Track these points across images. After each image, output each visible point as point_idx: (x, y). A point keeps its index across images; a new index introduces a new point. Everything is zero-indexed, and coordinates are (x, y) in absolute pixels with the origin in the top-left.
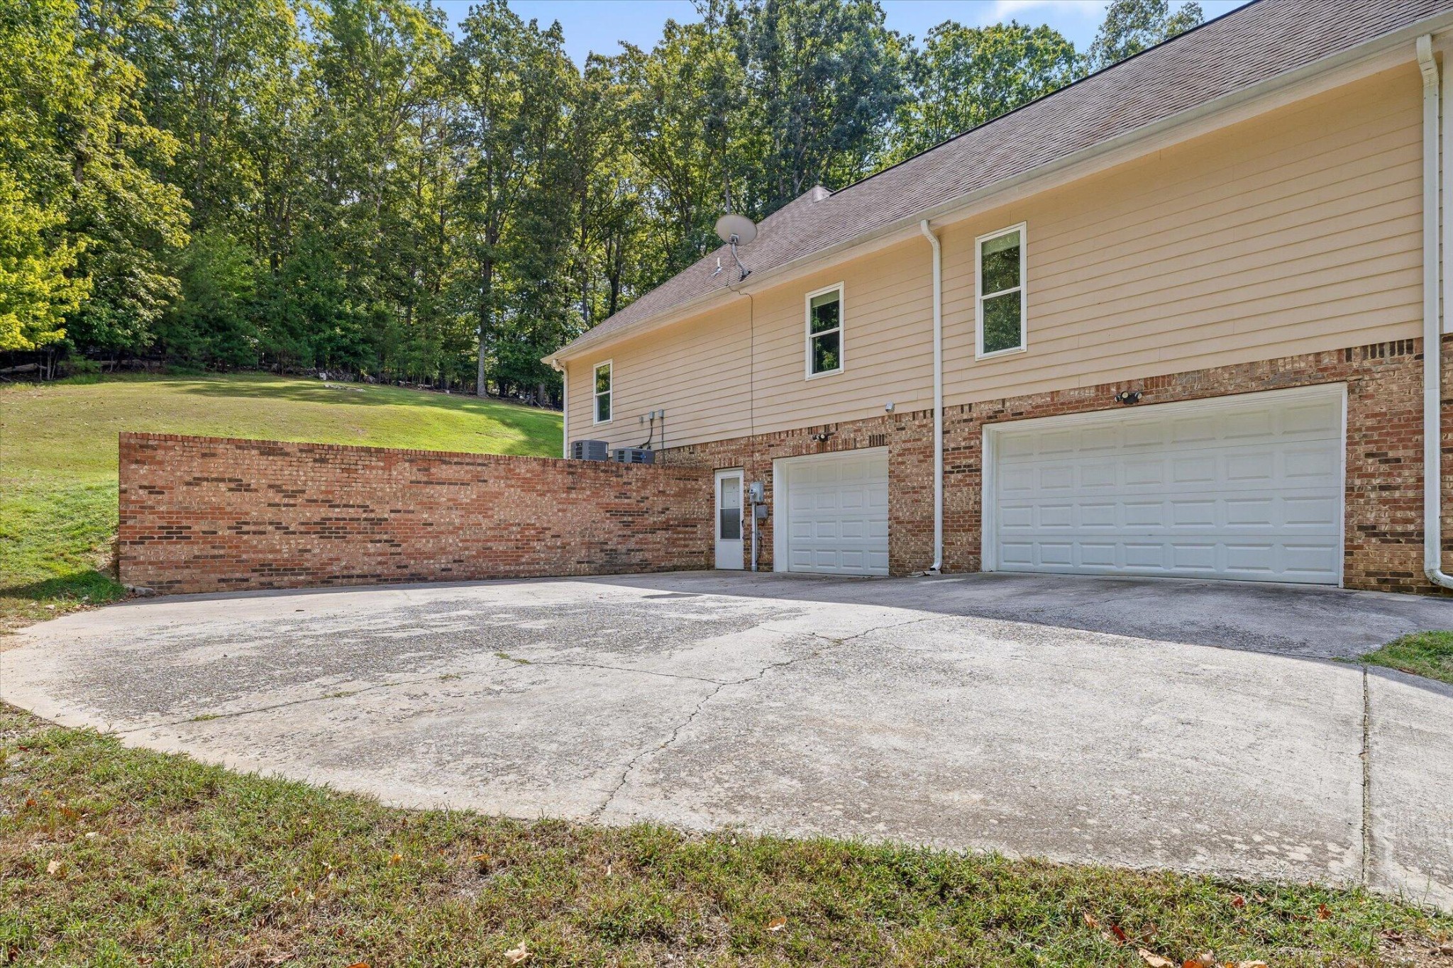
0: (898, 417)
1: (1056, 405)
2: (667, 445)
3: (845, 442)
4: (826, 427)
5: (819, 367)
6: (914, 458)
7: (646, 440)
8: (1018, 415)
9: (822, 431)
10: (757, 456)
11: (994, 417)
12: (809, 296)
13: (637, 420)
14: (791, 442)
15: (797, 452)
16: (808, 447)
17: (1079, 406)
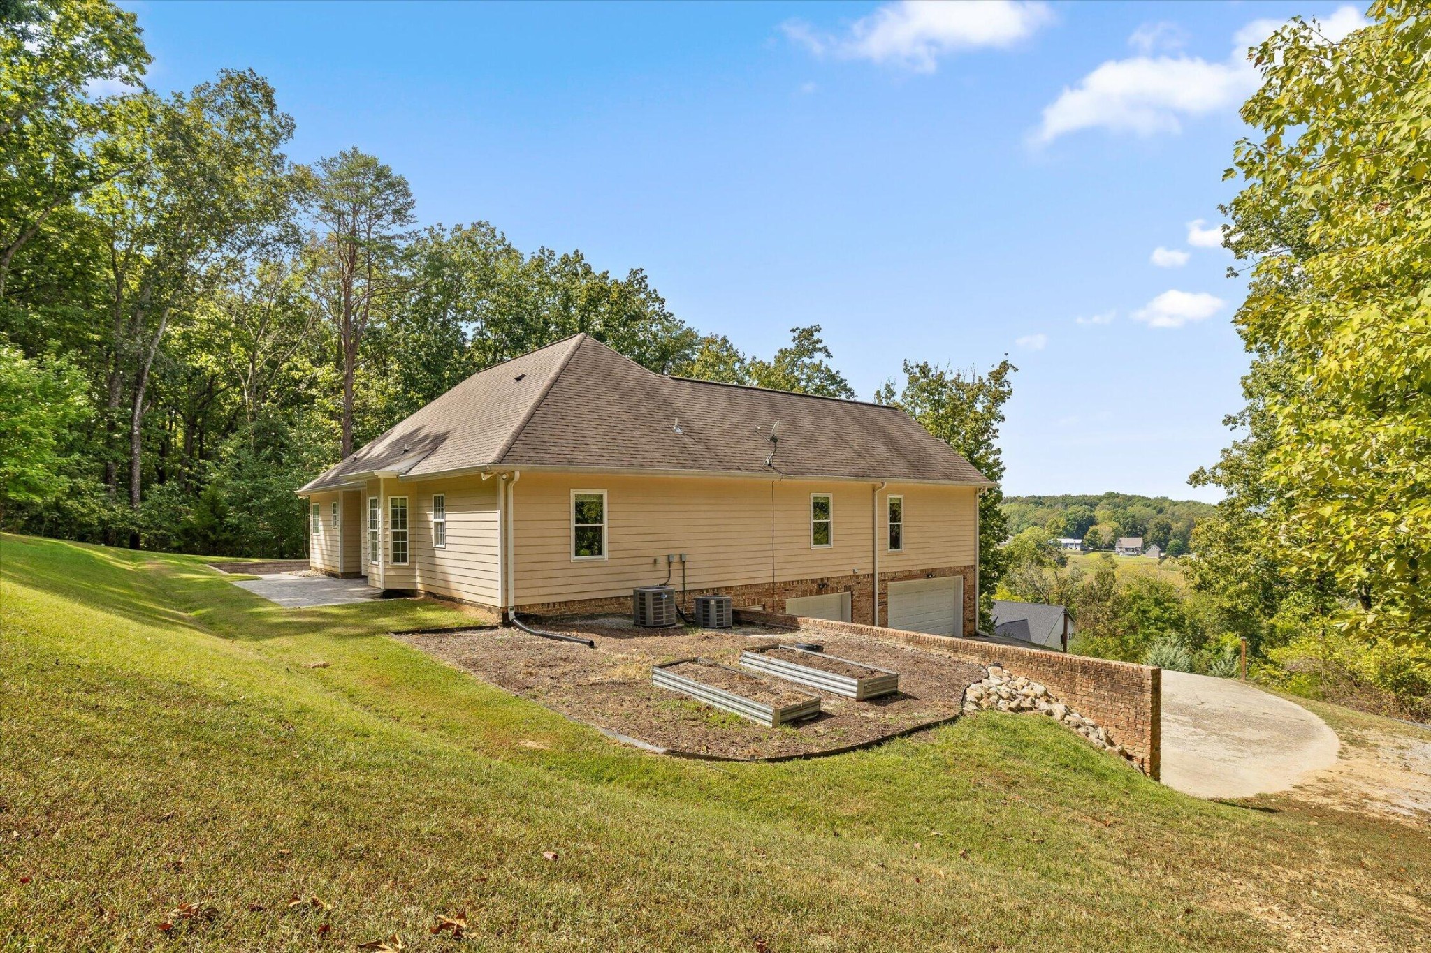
0: (857, 577)
1: (910, 576)
2: (688, 587)
3: (832, 589)
4: (822, 579)
5: (817, 541)
6: (864, 598)
7: (663, 581)
8: (900, 579)
9: (819, 582)
10: (776, 598)
11: (892, 580)
12: (813, 495)
13: (651, 560)
14: (801, 588)
15: (804, 594)
16: (811, 591)
17: (916, 577)
